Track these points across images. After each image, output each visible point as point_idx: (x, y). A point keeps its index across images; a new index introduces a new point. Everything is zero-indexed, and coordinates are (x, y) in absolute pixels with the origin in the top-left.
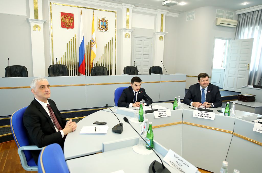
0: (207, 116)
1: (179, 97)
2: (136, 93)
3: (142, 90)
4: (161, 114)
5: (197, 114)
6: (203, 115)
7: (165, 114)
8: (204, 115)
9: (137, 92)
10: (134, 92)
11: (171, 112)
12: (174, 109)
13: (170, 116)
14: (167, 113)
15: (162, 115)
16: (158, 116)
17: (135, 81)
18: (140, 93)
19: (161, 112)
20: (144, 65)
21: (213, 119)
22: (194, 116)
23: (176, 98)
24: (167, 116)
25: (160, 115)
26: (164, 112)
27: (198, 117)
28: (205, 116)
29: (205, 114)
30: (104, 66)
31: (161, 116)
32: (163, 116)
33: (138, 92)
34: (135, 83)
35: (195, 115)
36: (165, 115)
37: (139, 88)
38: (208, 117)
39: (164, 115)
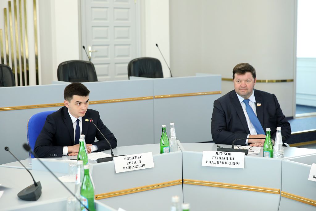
0: (229, 161)
1: (172, 124)
2: (78, 121)
3: (91, 114)
4: (130, 163)
5: (210, 159)
6: (221, 161)
7: (140, 164)
8: (224, 161)
9: (80, 119)
10: (74, 120)
11: (154, 158)
12: (162, 152)
13: (153, 166)
14: (143, 161)
15: (134, 165)
16: (124, 168)
17: (76, 94)
18: (87, 120)
19: (130, 158)
20: (118, 56)
21: (241, 166)
22: (204, 164)
23: (164, 126)
24: (144, 168)
25: (128, 166)
26: (139, 160)
27: (212, 165)
28: (227, 161)
29: (226, 156)
30: (5, 63)
31: (131, 167)
32: (135, 167)
33: (83, 118)
34: (76, 98)
35: (207, 162)
36: (139, 166)
37: (84, 108)
38: (232, 163)
39: (137, 164)
